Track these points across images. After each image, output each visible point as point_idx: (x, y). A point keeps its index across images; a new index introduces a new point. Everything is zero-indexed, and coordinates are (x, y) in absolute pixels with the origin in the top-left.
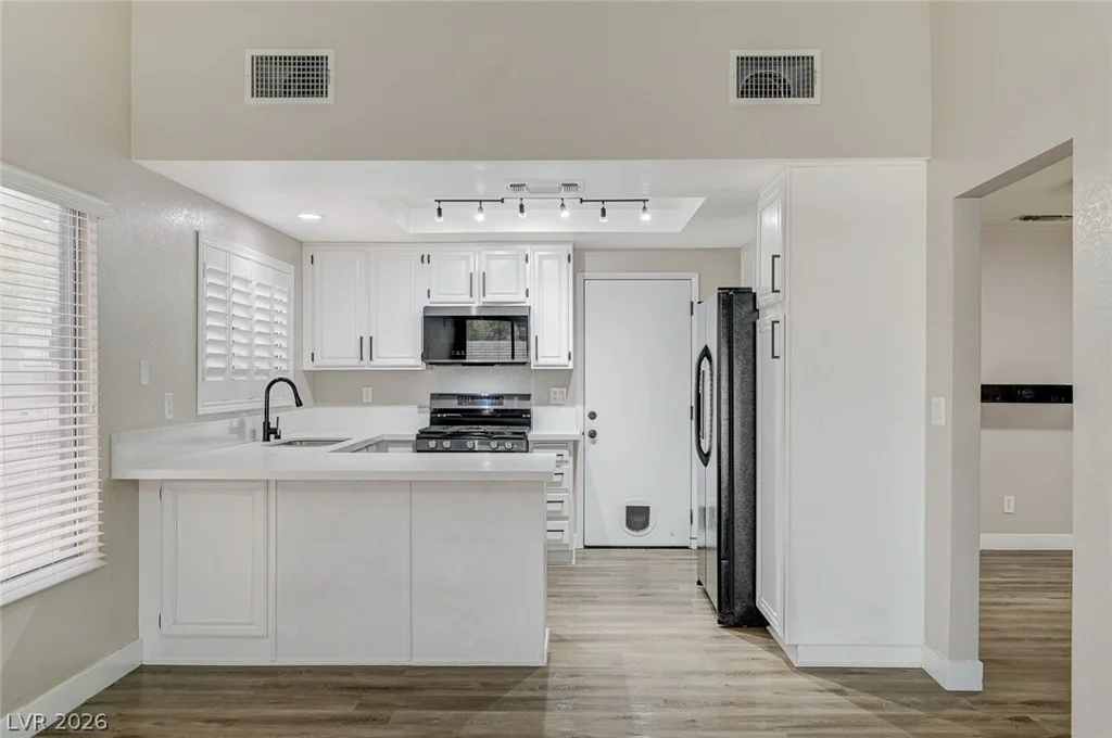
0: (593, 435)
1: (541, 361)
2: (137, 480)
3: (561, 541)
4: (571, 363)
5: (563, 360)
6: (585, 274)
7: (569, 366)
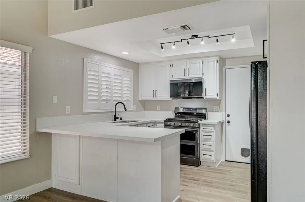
0: (228, 122)
1: (208, 97)
2: (51, 133)
3: (211, 158)
4: (218, 97)
5: (215, 96)
6: (226, 67)
7: (218, 98)
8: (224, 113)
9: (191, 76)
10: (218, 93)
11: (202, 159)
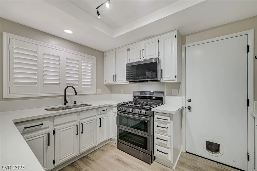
0: (190, 108)
1: (164, 79)
5: (173, 78)
6: (186, 45)
7: (176, 80)
8: (184, 97)
9: (145, 58)
10: (177, 74)
11: (156, 155)
